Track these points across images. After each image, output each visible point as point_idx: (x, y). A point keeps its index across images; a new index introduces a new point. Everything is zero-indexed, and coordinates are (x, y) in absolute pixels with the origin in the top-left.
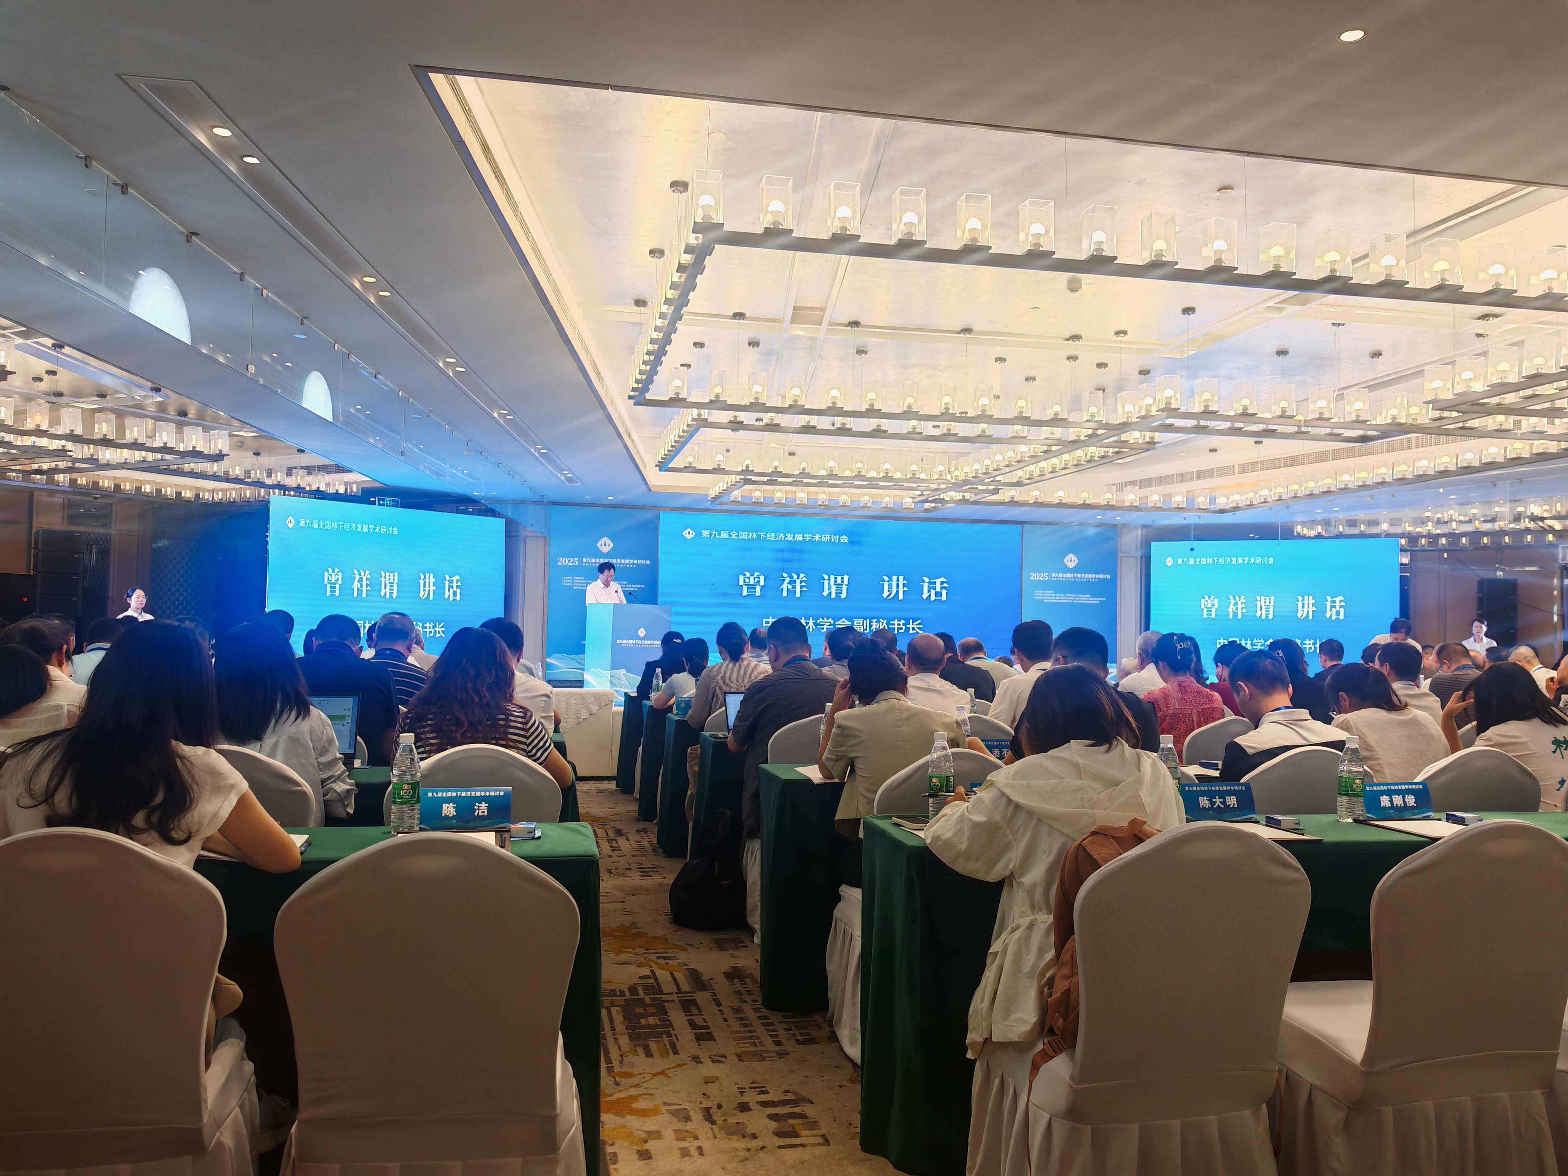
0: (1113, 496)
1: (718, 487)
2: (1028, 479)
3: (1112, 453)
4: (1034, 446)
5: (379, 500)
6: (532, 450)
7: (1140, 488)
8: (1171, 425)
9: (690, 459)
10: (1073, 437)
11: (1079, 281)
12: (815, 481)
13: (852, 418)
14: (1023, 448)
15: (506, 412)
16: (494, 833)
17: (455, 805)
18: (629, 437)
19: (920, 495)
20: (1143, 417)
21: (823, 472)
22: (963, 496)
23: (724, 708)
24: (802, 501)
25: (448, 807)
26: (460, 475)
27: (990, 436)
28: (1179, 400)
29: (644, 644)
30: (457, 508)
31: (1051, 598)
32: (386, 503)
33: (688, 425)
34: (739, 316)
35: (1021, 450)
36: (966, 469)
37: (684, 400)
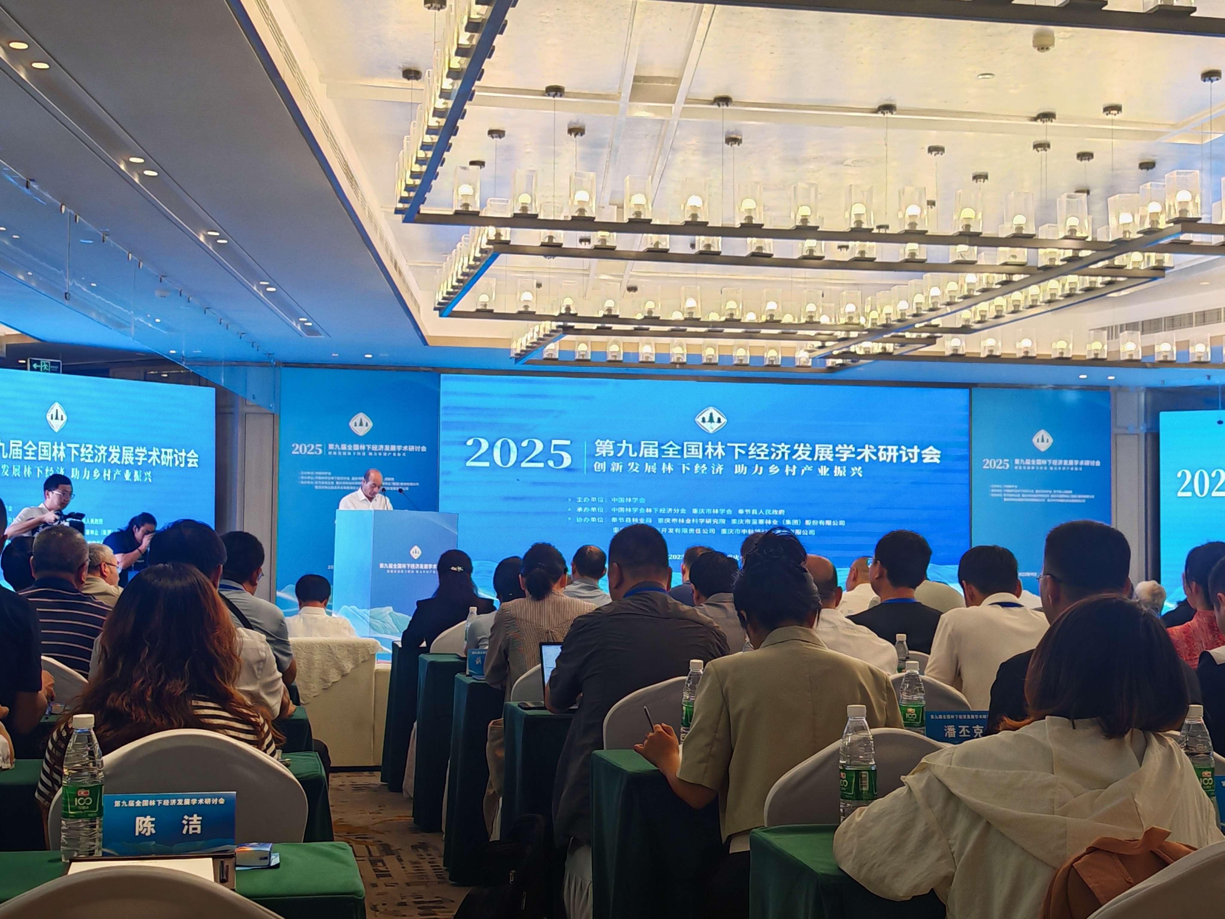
0: (1103, 346)
1: (525, 338)
2: (979, 322)
3: (1102, 284)
4: (987, 274)
5: (32, 363)
6: (255, 288)
7: (1142, 333)
8: (1188, 243)
9: (484, 298)
10: (1043, 262)
11: (1051, 35)
12: (666, 328)
13: (720, 238)
14: (971, 278)
15: (217, 234)
16: (211, 859)
17: (154, 819)
18: (396, 267)
19: (820, 348)
20: (1146, 232)
21: (678, 316)
22: (884, 348)
23: (540, 665)
24: (647, 357)
25: (144, 822)
26: (150, 325)
27: (922, 262)
28: (1199, 206)
29: (419, 570)
30: (146, 373)
31: (1013, 495)
32: (41, 366)
33: (482, 251)
34: (556, 91)
35: (968, 281)
36: (888, 309)
37: (476, 214)
